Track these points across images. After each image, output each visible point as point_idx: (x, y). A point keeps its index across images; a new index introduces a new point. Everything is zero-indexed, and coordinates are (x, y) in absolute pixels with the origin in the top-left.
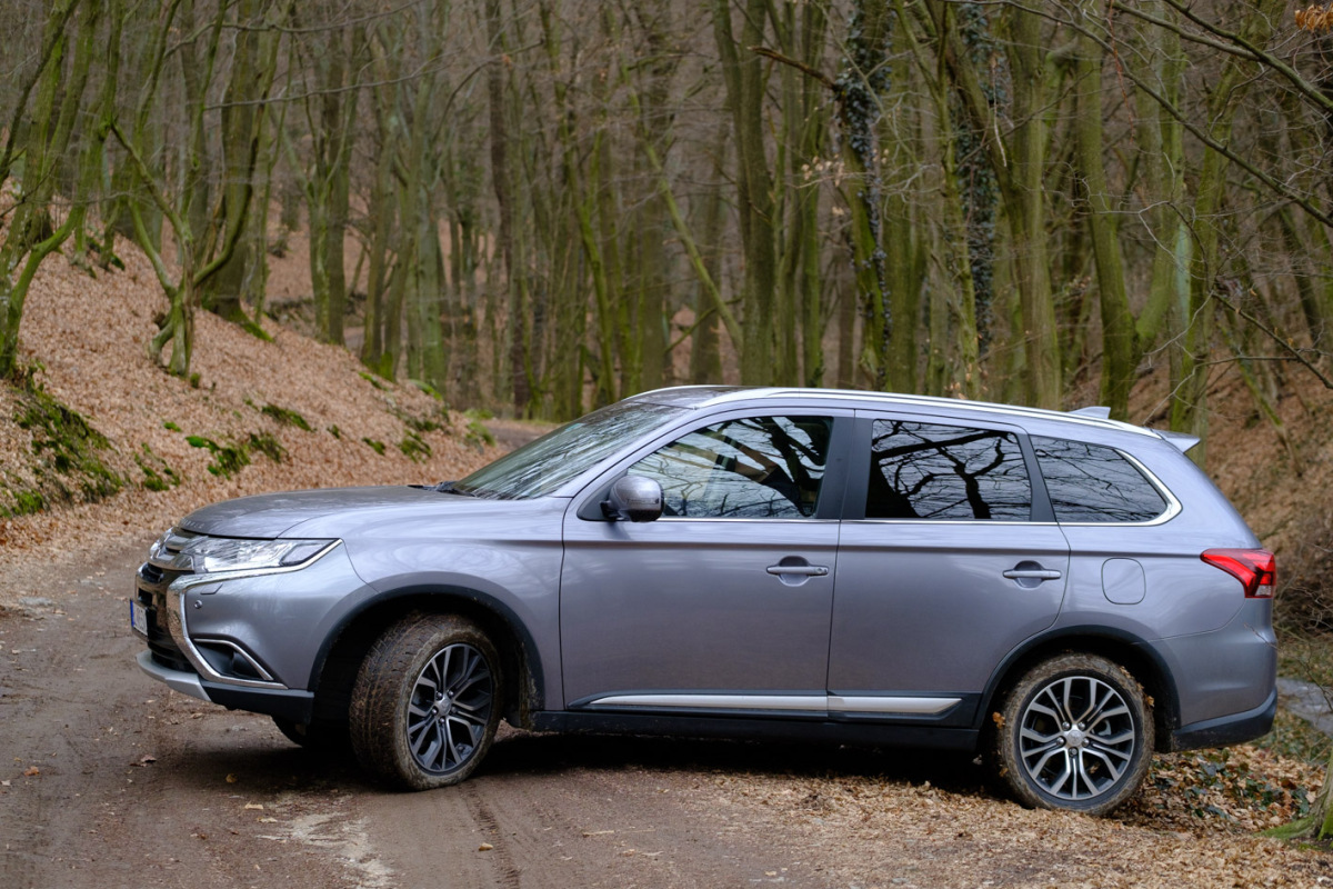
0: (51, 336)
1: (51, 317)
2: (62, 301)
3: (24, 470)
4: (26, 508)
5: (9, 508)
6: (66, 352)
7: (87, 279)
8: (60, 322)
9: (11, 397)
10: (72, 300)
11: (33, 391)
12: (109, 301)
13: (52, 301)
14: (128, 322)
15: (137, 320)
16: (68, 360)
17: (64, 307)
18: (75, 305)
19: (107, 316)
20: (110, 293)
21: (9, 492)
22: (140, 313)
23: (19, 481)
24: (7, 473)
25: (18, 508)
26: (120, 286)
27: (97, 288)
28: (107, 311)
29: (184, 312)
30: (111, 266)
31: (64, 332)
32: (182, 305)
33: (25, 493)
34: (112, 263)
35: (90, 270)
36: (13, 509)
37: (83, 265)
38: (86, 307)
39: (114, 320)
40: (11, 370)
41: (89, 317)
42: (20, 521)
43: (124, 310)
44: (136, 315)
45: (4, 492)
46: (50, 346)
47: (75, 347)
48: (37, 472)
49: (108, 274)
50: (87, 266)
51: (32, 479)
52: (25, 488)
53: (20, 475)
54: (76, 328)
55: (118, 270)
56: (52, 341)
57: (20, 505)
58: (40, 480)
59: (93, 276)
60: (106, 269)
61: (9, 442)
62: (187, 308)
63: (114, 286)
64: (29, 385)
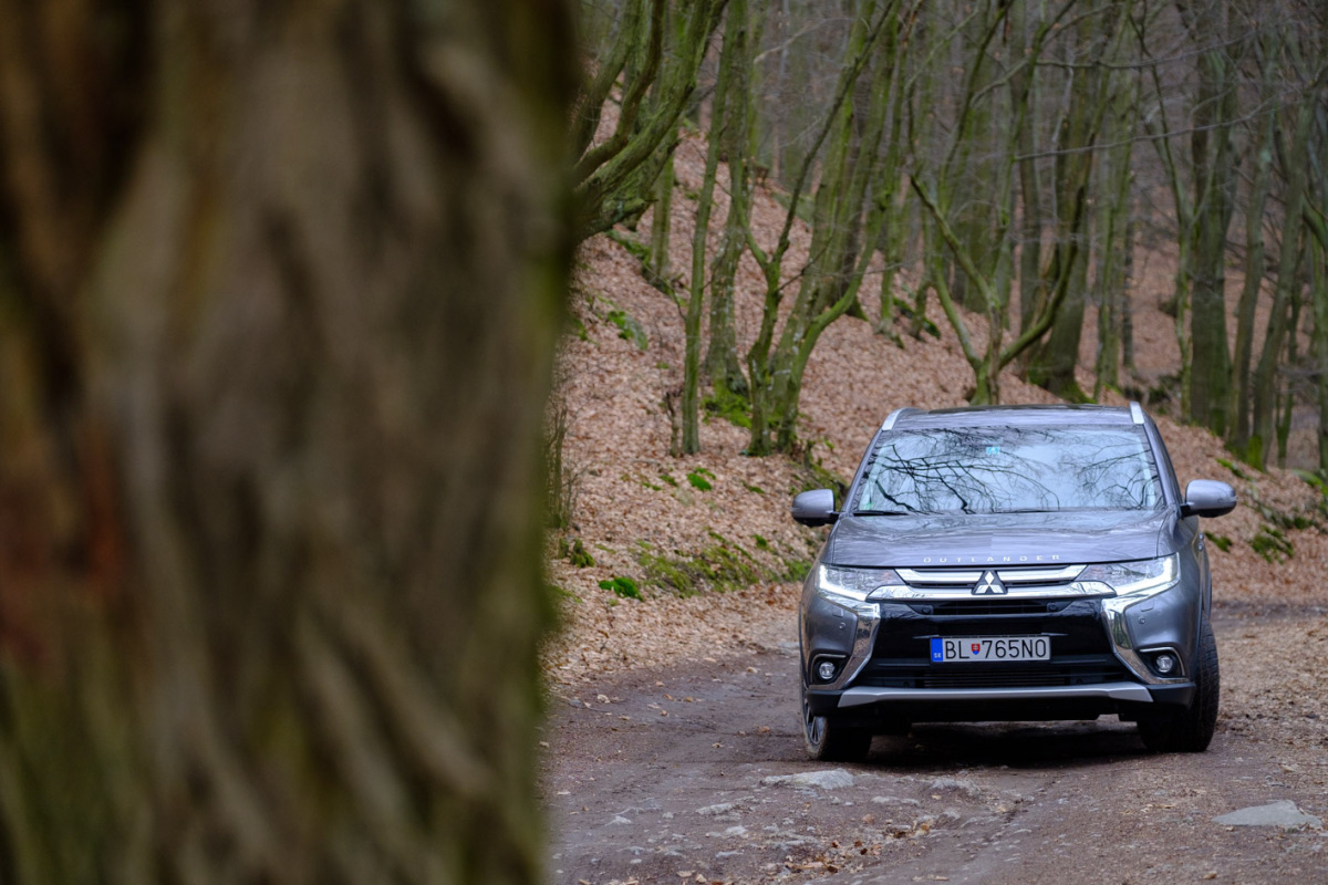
0: (843, 413)
1: (847, 393)
2: (862, 374)
3: (796, 541)
4: (796, 576)
5: (779, 574)
6: (859, 430)
7: (893, 349)
8: (857, 398)
9: (788, 471)
10: (873, 373)
11: (811, 466)
12: (915, 375)
13: (850, 375)
14: (934, 398)
15: (944, 396)
16: (860, 439)
17: (863, 382)
18: (876, 379)
19: (910, 391)
20: (918, 364)
21: (780, 560)
22: (949, 388)
23: (790, 550)
24: (780, 542)
25: (788, 575)
26: (931, 357)
27: (902, 359)
28: (912, 386)
29: (989, 387)
30: (924, 334)
31: (859, 409)
32: (987, 378)
33: (797, 562)
34: (923, 330)
35: (897, 339)
36: (784, 576)
37: (889, 333)
38: (887, 381)
39: (918, 396)
40: (789, 444)
41: (890, 392)
42: (789, 587)
43: (931, 385)
44: (945, 390)
45: (775, 560)
46: (842, 424)
47: (869, 425)
48: (809, 543)
49: (919, 344)
50: (894, 334)
51: (804, 549)
52: (796, 557)
53: (792, 545)
54: (872, 404)
55: (931, 339)
56: (845, 418)
57: (791, 573)
58: (812, 550)
59: (901, 346)
60: (918, 338)
61: (784, 514)
62: (992, 383)
63: (925, 358)
64: (807, 460)
